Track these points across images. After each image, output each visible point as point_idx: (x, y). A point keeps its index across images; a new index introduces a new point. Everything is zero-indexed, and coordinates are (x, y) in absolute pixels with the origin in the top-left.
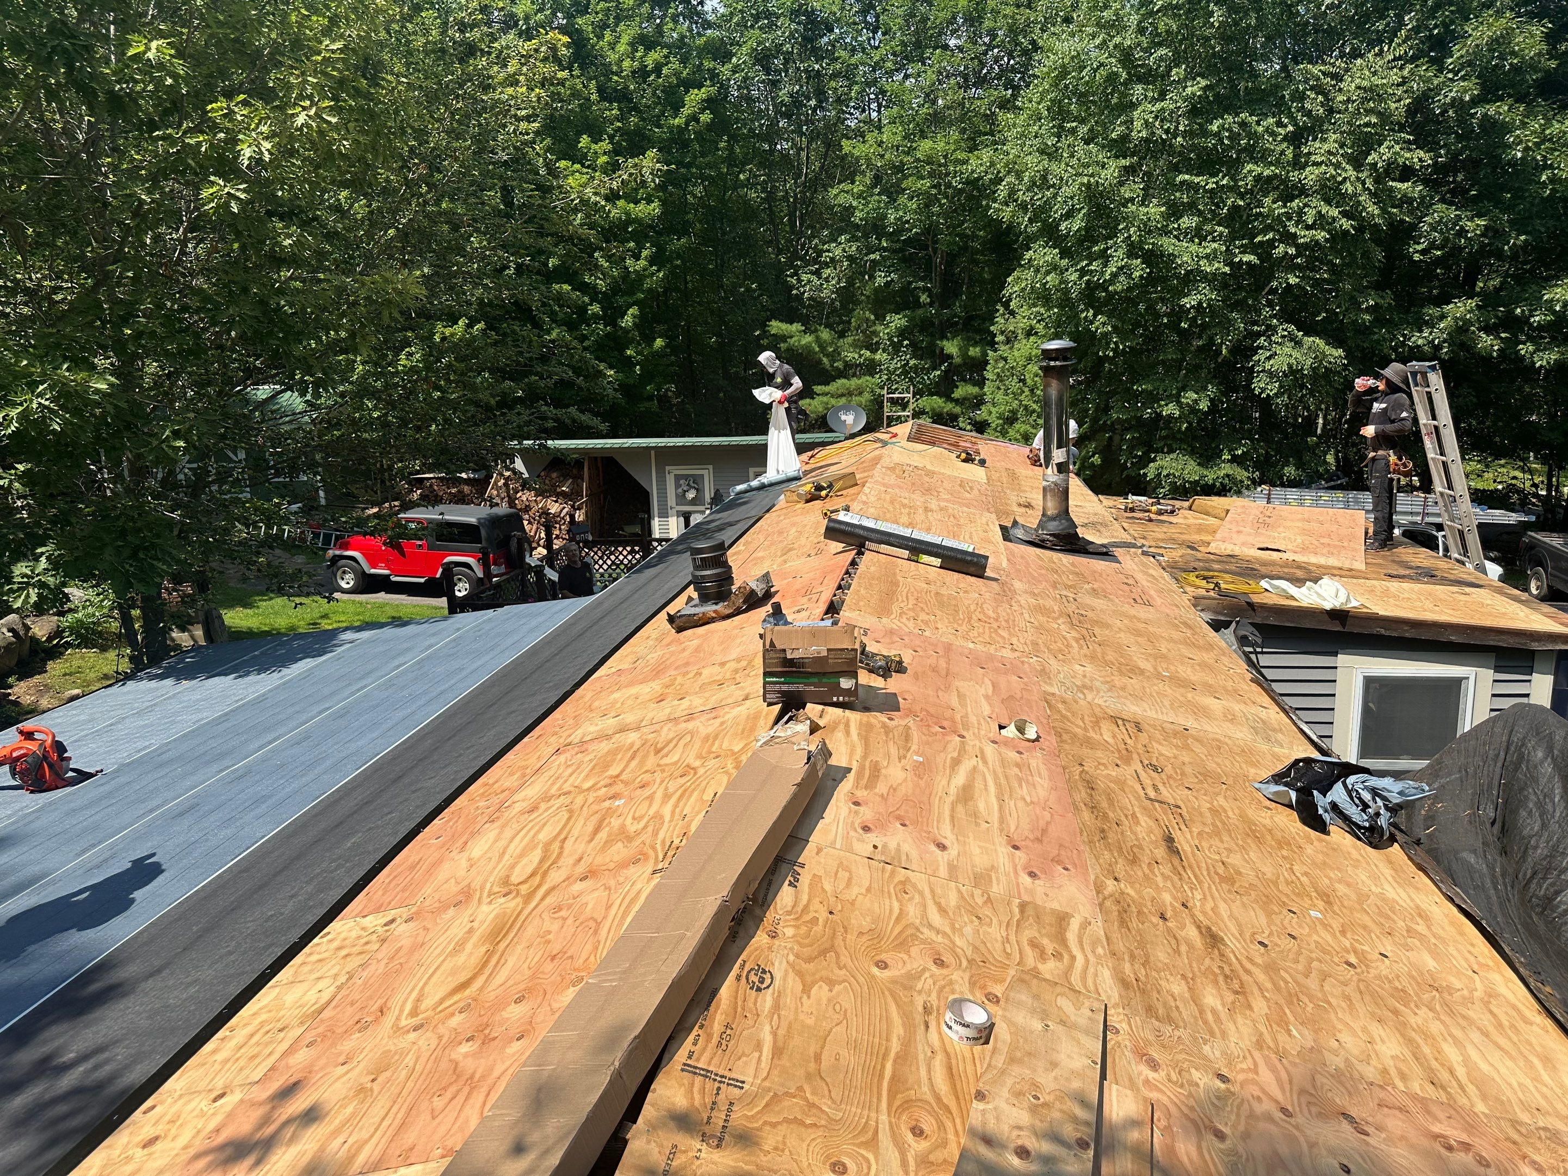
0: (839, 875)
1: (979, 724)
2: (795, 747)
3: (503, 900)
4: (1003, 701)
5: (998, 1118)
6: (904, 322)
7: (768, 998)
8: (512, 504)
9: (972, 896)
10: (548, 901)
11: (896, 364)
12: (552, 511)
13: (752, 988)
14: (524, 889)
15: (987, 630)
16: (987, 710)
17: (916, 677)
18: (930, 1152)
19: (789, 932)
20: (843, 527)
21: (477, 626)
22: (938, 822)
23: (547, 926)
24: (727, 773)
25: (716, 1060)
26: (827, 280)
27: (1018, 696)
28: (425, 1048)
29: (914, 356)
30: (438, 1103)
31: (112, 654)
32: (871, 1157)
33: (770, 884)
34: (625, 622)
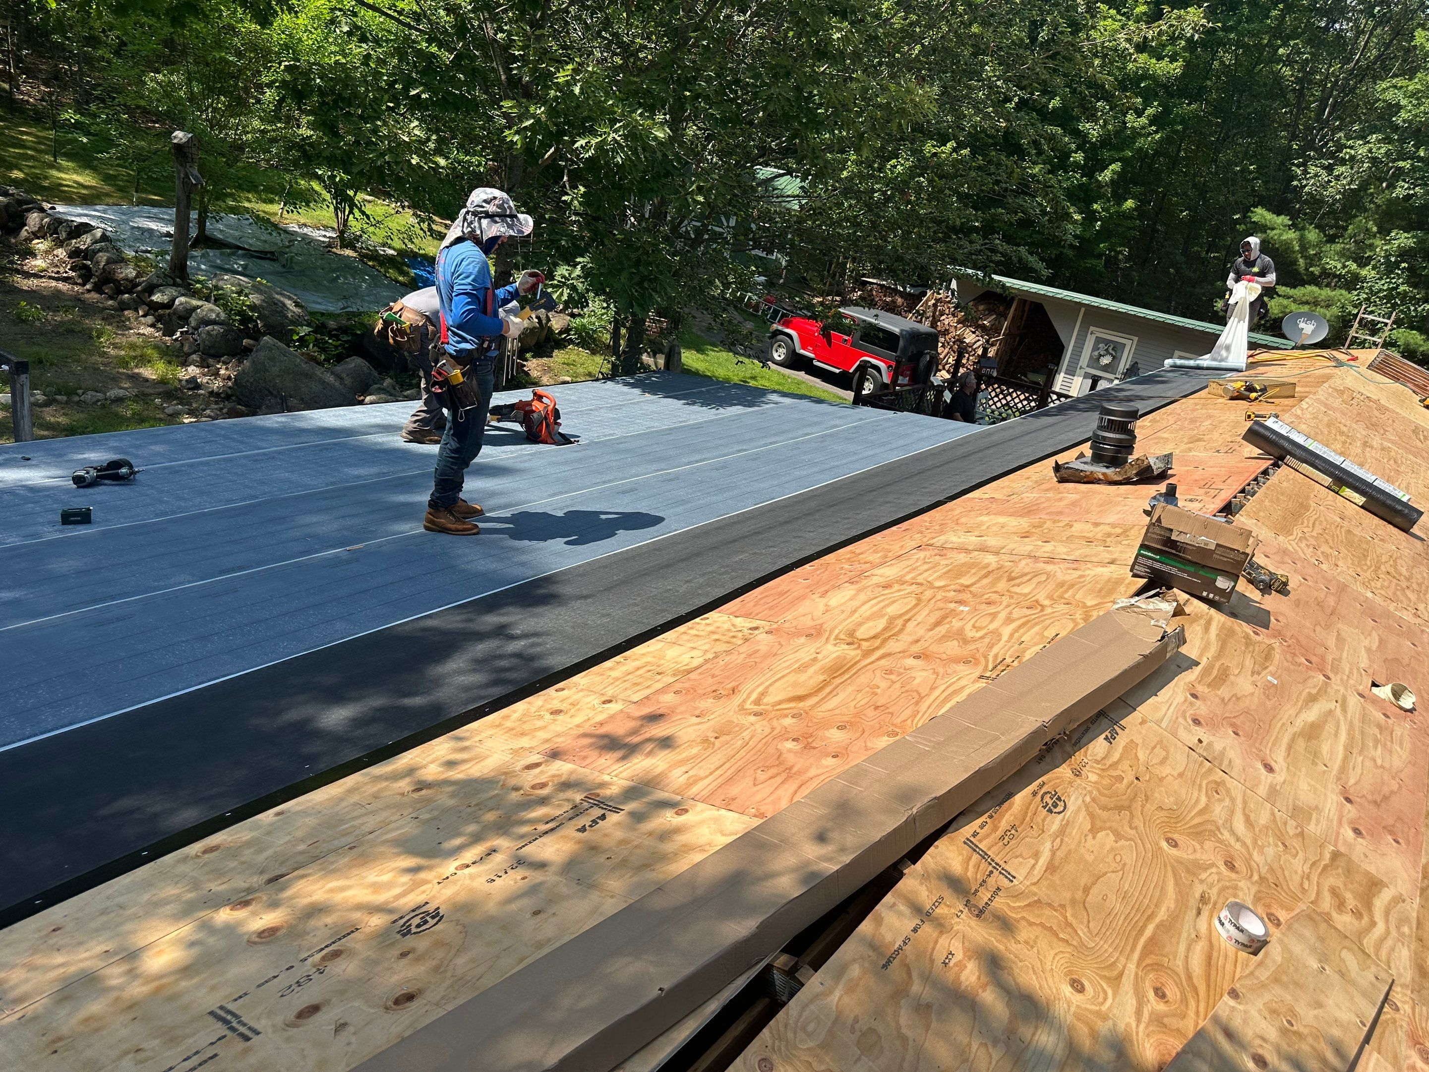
0: (1156, 750)
1: (1351, 672)
2: (1153, 622)
3: (846, 647)
4: (1385, 660)
5: (1245, 1021)
6: (1411, 243)
7: (1055, 823)
8: (934, 325)
9: (1285, 823)
10: (883, 662)
11: (1383, 285)
12: (967, 341)
13: (1044, 807)
14: (865, 645)
15: (1393, 586)
16: (1364, 663)
17: (1297, 603)
18: (1167, 1016)
19: (1093, 777)
20: (1267, 433)
21: (876, 421)
22: (1274, 745)
23: (877, 681)
24: (1074, 621)
25: (995, 849)
26: (1337, 178)
27: (1406, 661)
28: (759, 731)
29: (1407, 282)
30: (761, 776)
31: (599, 359)
32: (1110, 992)
33: (1087, 730)
34: (1009, 457)
